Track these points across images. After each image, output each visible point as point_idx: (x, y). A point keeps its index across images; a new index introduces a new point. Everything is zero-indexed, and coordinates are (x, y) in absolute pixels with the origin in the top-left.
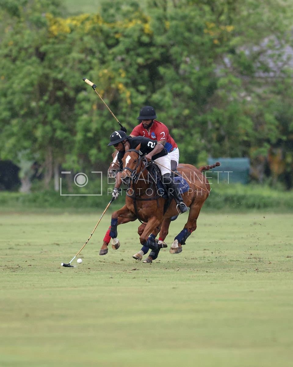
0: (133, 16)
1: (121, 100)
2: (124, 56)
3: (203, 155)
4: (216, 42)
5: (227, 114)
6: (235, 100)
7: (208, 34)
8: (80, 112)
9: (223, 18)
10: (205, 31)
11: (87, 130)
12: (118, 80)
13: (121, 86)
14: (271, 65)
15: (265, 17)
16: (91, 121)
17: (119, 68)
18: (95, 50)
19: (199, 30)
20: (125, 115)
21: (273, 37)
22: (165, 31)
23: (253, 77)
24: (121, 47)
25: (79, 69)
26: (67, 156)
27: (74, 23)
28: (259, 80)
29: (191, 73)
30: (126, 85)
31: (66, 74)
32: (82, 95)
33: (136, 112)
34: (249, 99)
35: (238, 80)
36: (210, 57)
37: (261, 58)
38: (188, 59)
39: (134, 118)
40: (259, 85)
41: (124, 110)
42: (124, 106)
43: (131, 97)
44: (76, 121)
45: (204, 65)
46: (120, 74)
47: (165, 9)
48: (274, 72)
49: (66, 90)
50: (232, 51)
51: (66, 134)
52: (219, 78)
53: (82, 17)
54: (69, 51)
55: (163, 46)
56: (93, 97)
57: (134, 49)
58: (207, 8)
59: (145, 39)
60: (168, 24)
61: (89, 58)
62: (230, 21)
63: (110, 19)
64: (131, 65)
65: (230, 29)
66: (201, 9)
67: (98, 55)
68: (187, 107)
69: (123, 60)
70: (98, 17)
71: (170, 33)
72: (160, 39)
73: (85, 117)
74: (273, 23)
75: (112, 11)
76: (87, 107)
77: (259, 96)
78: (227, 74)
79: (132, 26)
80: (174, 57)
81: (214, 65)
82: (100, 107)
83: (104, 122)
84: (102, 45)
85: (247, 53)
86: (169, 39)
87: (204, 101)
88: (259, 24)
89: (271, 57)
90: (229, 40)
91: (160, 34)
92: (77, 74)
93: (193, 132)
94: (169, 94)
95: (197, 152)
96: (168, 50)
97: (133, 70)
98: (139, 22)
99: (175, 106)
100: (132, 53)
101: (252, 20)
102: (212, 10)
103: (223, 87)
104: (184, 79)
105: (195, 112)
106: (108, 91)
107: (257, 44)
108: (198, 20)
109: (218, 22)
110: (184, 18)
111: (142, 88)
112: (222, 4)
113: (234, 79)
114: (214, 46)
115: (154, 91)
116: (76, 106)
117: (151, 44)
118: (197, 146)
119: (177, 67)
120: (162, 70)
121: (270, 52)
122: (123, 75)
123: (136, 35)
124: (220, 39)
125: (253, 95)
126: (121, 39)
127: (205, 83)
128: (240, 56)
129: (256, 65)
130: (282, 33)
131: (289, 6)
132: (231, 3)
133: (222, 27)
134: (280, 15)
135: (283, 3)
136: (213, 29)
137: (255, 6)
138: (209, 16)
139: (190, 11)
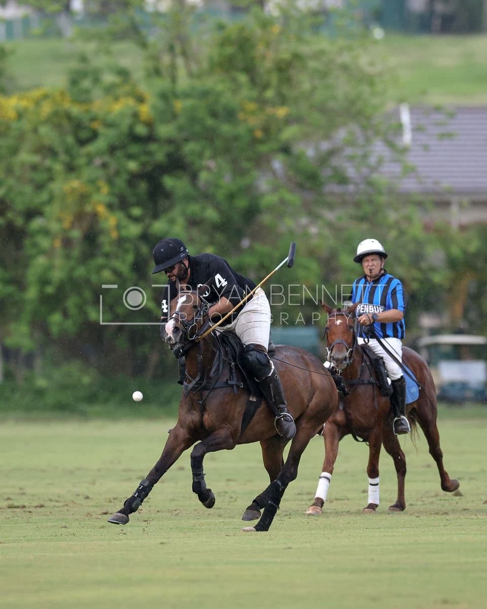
0: (120, 91)
1: (102, 232)
2: (106, 158)
4: (259, 134)
5: (277, 254)
6: (291, 232)
7: (245, 121)
8: (33, 251)
9: (270, 94)
10: (241, 116)
11: (44, 281)
12: (97, 197)
13: (101, 209)
14: (351, 172)
15: (339, 93)
16: (50, 268)
17: (97, 179)
18: (59, 148)
19: (230, 115)
20: (107, 256)
21: (354, 127)
22: (174, 116)
23: (320, 194)
24: (100, 144)
25: (32, 181)
26: (12, 327)
27: (24, 103)
28: (329, 199)
29: (217, 186)
30: (110, 207)
31: (10, 189)
32: (37, 223)
33: (126, 251)
34: (313, 230)
35: (294, 198)
36: (249, 159)
37: (335, 162)
38: (212, 164)
39: (124, 261)
40: (331, 206)
41: (107, 248)
42: (106, 242)
43: (118, 227)
44: (26, 266)
45: (239, 172)
46: (98, 190)
47: (174, 79)
48: (356, 184)
49: (10, 215)
50: (286, 150)
51: (10, 289)
52: (263, 195)
53: (36, 94)
54: (15, 151)
55: (170, 141)
56: (54, 227)
57: (123, 147)
58: (243, 78)
59: (141, 130)
60: (179, 105)
61: (48, 162)
62: (283, 100)
63: (83, 98)
64: (117, 173)
65: (281, 112)
66: (234, 80)
67: (63, 157)
68: (211, 243)
69: (104, 166)
70: (62, 94)
71: (182, 120)
72: (165, 130)
73: (41, 261)
74: (353, 103)
75: (86, 84)
76: (44, 243)
77: (330, 225)
78: (275, 189)
79: (120, 108)
80: (189, 159)
81: (255, 173)
82: (67, 243)
83: (72, 270)
84: (70, 140)
85: (310, 152)
86: (181, 129)
87: (239, 234)
88: (332, 104)
89: (351, 159)
90: (280, 130)
91: (165, 121)
92: (28, 189)
94: (181, 222)
96: (178, 149)
97: (121, 182)
98: (131, 102)
99: (191, 241)
100: (119, 153)
101: (319, 96)
102: (253, 81)
103: (270, 209)
104: (207, 197)
105: (223, 251)
106: (79, 217)
107: (327, 137)
108: (228, 99)
109: (262, 102)
110: (205, 94)
111: (136, 211)
112: (269, 72)
113: (288, 196)
114: (255, 141)
115: (156, 216)
116: (27, 242)
117: (150, 138)
119: (194, 177)
120: (168, 182)
121: (349, 151)
122: (105, 189)
123: (126, 123)
124: (266, 130)
125: (320, 222)
126: (101, 129)
127: (242, 203)
128: (299, 158)
129: (326, 173)
130: (368, 118)
131: (380, 74)
132: (284, 69)
133: (269, 110)
134: (365, 89)
135: (369, 70)
136: (253, 113)
137: (324, 75)
138: (246, 92)
139: (216, 83)
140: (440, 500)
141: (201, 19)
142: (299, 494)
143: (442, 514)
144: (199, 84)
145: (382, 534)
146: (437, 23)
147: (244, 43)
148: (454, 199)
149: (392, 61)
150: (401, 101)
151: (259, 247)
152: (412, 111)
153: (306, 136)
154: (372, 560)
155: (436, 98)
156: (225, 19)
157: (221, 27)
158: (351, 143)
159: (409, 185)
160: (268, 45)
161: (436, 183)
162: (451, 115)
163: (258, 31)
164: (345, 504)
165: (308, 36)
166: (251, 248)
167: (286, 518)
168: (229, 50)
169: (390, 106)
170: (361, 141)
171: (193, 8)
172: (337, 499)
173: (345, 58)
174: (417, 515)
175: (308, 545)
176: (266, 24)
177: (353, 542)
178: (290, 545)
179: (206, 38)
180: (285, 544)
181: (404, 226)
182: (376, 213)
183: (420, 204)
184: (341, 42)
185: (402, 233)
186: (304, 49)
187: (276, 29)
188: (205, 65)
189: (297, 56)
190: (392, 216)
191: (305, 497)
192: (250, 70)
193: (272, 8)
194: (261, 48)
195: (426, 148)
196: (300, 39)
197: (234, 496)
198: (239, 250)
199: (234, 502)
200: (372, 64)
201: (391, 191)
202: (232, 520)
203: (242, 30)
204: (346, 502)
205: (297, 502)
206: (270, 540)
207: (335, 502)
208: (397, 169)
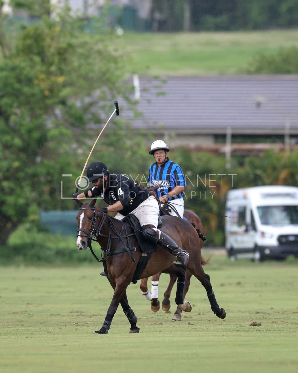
3: (33, 208)
4: (47, 93)
5: (58, 166)
6: (66, 153)
7: (39, 85)
9: (53, 68)
10: (36, 82)
14: (103, 116)
15: (96, 68)
19: (29, 81)
21: (105, 89)
23: (84, 129)
28: (91, 133)
29: (21, 125)
34: (80, 151)
35: (68, 132)
36: (41, 109)
37: (93, 109)
38: (18, 111)
40: (90, 137)
45: (34, 116)
50: (63, 103)
52: (49, 130)
58: (37, 59)
62: (61, 72)
65: (61, 79)
66: (31, 60)
68: (18, 159)
74: (104, 74)
78: (57, 126)
80: (4, 108)
81: (44, 117)
85: (78, 104)
87: (35, 154)
88: (91, 75)
89: (103, 108)
90: (59, 91)
93: (24, 184)
95: (27, 205)
99: (5, 158)
101: (83, 71)
102: (43, 61)
103: (53, 138)
104: (15, 131)
105: (25, 164)
107: (89, 95)
108: (28, 71)
109: (49, 74)
110: (13, 69)
112: (53, 55)
113: (64, 131)
114: (45, 97)
118: (27, 198)
119: (7, 119)
121: (102, 103)
124: (51, 90)
125: (84, 147)
127: (36, 135)
128: (71, 107)
129: (87, 117)
130: (114, 83)
131: (121, 56)
132: (62, 53)
133: (53, 78)
134: (112, 66)
135: (115, 54)
136: (43, 80)
137: (86, 57)
138: (39, 67)
139: (21, 62)
140: (158, 316)
141: (11, 23)
142: (71, 312)
143: (158, 324)
144: (10, 63)
145: (122, 337)
146: (156, 25)
147: (38, 38)
148: (166, 133)
149: (129, 48)
150: (134, 73)
151: (46, 162)
152: (141, 79)
153: (76, 95)
154: (116, 352)
155: (155, 71)
156: (26, 23)
157: (24, 28)
158: (103, 98)
159: (139, 124)
160: (52, 39)
161: (155, 123)
162: (164, 82)
163: (46, 30)
164: (99, 318)
165: (77, 33)
166: (42, 163)
167: (63, 328)
168: (29, 42)
169: (127, 76)
170: (109, 97)
171: (7, 16)
172: (94, 315)
173: (100, 47)
174: (143, 325)
175: (76, 343)
176: (51, 26)
177: (104, 341)
178: (66, 343)
179: (15, 34)
180: (62, 342)
181: (135, 149)
182: (118, 141)
183: (145, 135)
184: (97, 37)
185: (134, 153)
186: (74, 41)
187: (57, 29)
188: (14, 51)
189: (70, 46)
190: (128, 143)
191: (75, 314)
192: (41, 53)
193: (55, 17)
194: (48, 41)
195: (149, 101)
196: (72, 35)
197: (31, 313)
198: (34, 163)
199: (31, 317)
200: (116, 50)
201: (128, 128)
202: (30, 328)
203: (36, 29)
204: (100, 317)
205: (70, 317)
206: (53, 340)
207: (93, 317)
208: (131, 114)
